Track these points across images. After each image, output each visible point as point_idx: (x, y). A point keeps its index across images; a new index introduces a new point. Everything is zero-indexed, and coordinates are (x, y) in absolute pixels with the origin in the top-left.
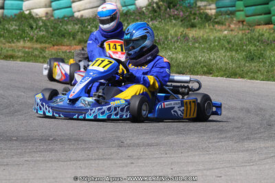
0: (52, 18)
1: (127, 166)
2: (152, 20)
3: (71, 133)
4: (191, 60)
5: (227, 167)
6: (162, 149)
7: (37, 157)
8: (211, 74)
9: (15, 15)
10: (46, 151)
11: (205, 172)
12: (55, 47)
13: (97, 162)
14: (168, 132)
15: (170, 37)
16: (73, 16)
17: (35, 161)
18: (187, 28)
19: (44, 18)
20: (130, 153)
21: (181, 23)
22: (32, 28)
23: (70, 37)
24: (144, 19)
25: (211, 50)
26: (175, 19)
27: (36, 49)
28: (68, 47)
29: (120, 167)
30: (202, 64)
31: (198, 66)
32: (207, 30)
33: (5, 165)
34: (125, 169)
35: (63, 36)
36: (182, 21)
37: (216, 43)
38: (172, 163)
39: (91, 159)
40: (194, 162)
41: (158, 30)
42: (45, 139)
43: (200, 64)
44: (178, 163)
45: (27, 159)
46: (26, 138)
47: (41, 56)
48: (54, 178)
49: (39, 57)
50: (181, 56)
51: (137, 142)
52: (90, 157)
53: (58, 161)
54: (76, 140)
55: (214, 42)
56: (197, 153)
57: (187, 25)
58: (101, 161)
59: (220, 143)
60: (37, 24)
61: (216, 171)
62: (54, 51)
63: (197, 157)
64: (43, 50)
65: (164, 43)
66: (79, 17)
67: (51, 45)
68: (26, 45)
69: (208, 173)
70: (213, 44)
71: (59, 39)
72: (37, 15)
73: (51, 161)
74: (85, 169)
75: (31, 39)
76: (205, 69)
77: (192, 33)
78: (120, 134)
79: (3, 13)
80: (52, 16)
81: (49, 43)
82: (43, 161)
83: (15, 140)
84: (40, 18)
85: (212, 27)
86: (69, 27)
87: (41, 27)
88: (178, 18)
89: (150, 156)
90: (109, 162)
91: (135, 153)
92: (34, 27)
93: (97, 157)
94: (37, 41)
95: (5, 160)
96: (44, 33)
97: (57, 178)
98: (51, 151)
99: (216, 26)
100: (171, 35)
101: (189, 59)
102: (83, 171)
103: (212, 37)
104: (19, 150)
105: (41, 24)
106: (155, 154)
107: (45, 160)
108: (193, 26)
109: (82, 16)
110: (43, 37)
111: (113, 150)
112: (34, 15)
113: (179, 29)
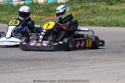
0: (47, 4)
1: (72, 70)
2: (93, 2)
3: (49, 56)
4: (109, 20)
5: (119, 69)
6: (90, 62)
7: (31, 68)
8: (119, 26)
9: (30, 3)
10: (36, 65)
11: (108, 71)
12: (48, 17)
13: (58, 69)
14: (95, 54)
15: (100, 10)
16: (57, 2)
17: (30, 70)
18: (109, 5)
19: (44, 4)
20: (75, 64)
21: (106, 3)
22: (37, 9)
23: (54, 12)
24: (89, 2)
25: (119, 15)
26: (103, 1)
27: (38, 18)
28: (53, 17)
29: (69, 71)
30: (114, 22)
31: (113, 23)
32: (118, 6)
33: (15, 73)
34: (71, 72)
35: (51, 12)
36: (107, 2)
37: (122, 12)
38: (93, 68)
39: (56, 68)
40: (104, 67)
41: (95, 7)
42: (36, 60)
43: (113, 22)
44: (96, 68)
45: (26, 69)
46: (27, 60)
47: (40, 21)
48: (37, 77)
49: (39, 22)
50: (105, 18)
51: (79, 59)
52: (56, 67)
53: (41, 69)
54: (51, 59)
55: (121, 11)
56: (106, 63)
57: (109, 4)
58: (60, 69)
59: (118, 58)
60: (39, 7)
61: (114, 70)
62: (46, 19)
63: (106, 65)
64: (41, 19)
65: (97, 13)
66: (59, 3)
67: (45, 16)
68: (33, 17)
69: (110, 72)
70: (120, 12)
71: (49, 13)
72: (40, 3)
73: (37, 69)
74: (52, 72)
75: (36, 14)
76: (116, 24)
77: (111, 8)
78: (71, 56)
79: (25, 3)
80: (47, 3)
81: (44, 15)
82: (33, 70)
83: (23, 61)
84: (42, 4)
85: (120, 4)
86: (54, 7)
87: (41, 8)
88: (105, 1)
89: (84, 65)
90: (64, 69)
91: (77, 64)
92: (38, 8)
93: (59, 67)
94: (39, 15)
95: (16, 70)
96: (42, 11)
97: (38, 77)
98: (38, 65)
99: (123, 4)
100: (101, 9)
101: (108, 20)
102: (51, 73)
103: (120, 9)
104: (23, 66)
105: (41, 7)
106: (86, 64)
107: (35, 69)
108: (112, 4)
109: (61, 2)
110: (42, 13)
111: (67, 63)
112: (39, 3)
113: (105, 6)
